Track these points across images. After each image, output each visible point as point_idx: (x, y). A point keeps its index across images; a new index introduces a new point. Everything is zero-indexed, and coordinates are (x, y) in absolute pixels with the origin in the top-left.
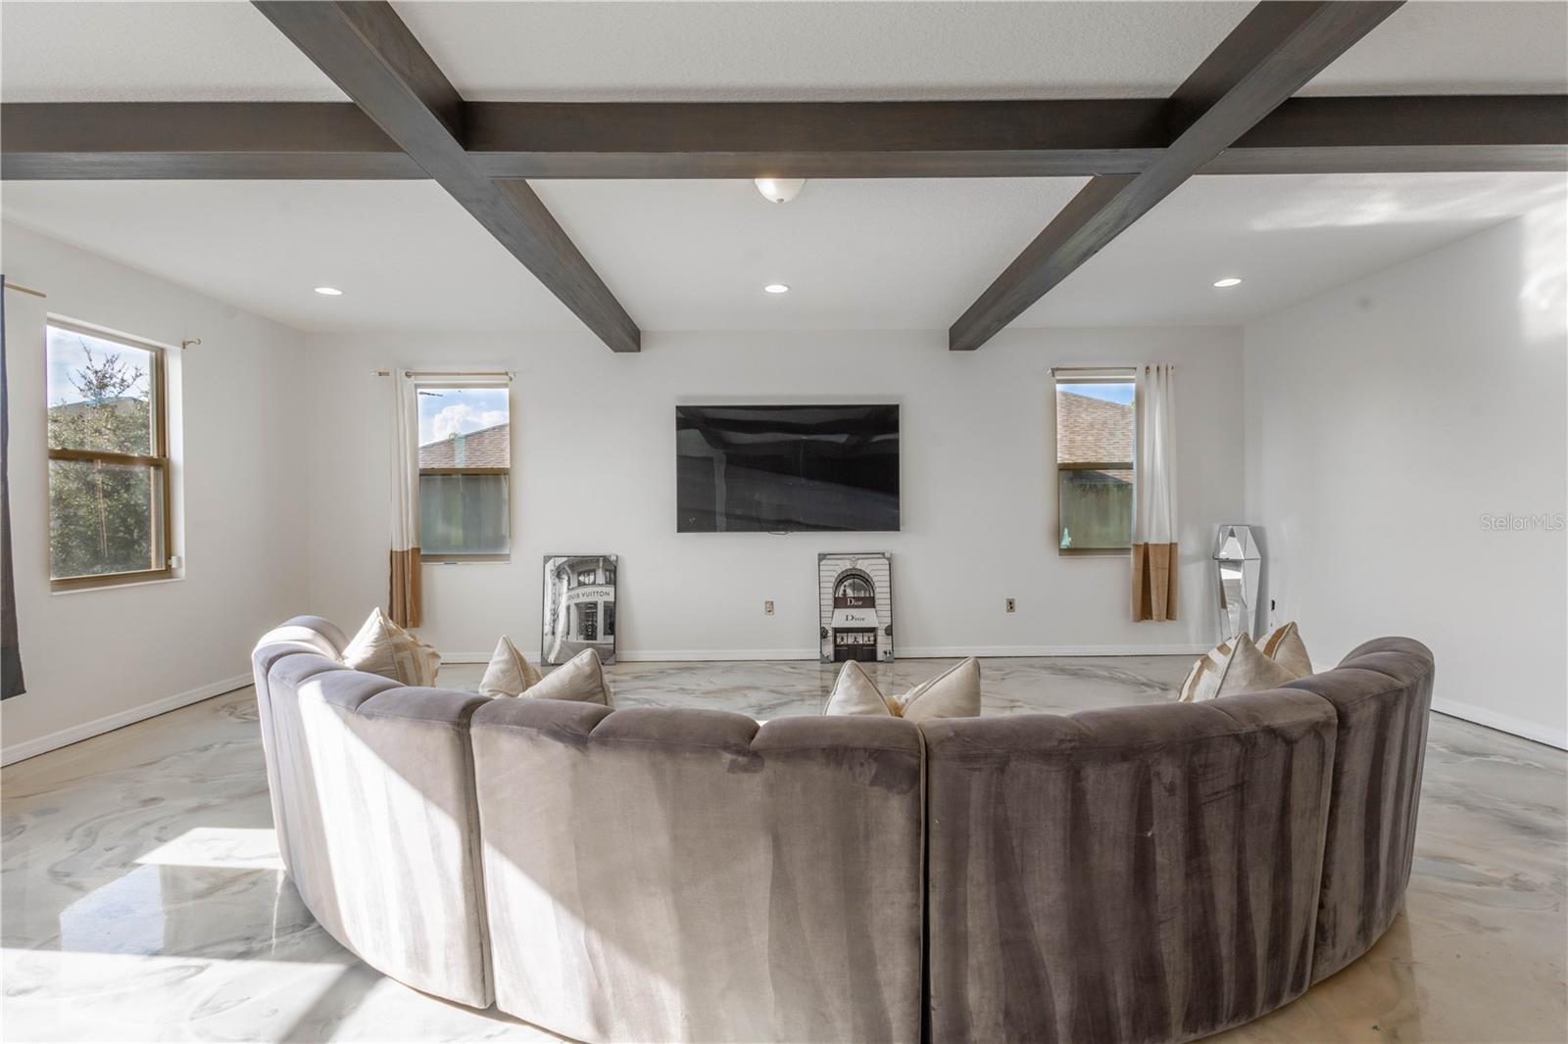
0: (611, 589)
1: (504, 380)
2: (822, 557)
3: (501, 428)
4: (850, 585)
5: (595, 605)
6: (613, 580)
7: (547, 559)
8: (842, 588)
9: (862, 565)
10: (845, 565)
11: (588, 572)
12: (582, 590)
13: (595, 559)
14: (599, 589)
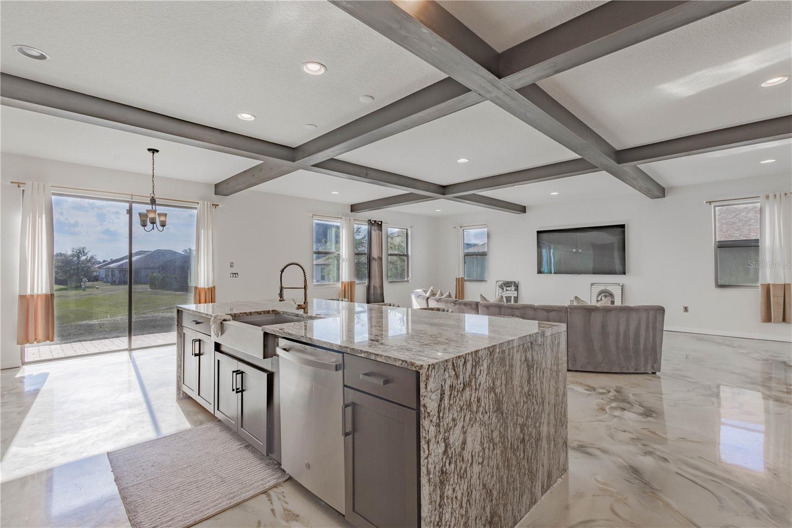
0: (516, 292)
1: (485, 226)
2: (592, 284)
3: (485, 244)
4: (604, 296)
5: (511, 297)
6: (517, 289)
7: (497, 282)
8: (600, 296)
9: (610, 288)
10: (602, 288)
11: (509, 286)
12: (507, 292)
13: (512, 282)
14: (512, 292)
